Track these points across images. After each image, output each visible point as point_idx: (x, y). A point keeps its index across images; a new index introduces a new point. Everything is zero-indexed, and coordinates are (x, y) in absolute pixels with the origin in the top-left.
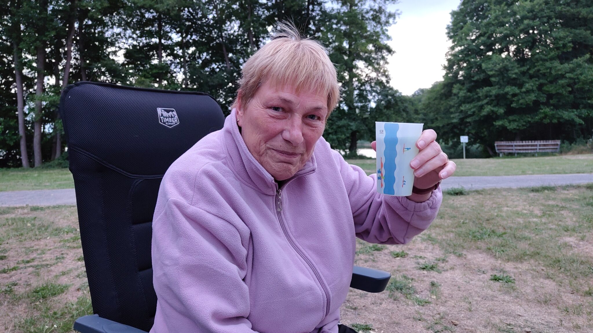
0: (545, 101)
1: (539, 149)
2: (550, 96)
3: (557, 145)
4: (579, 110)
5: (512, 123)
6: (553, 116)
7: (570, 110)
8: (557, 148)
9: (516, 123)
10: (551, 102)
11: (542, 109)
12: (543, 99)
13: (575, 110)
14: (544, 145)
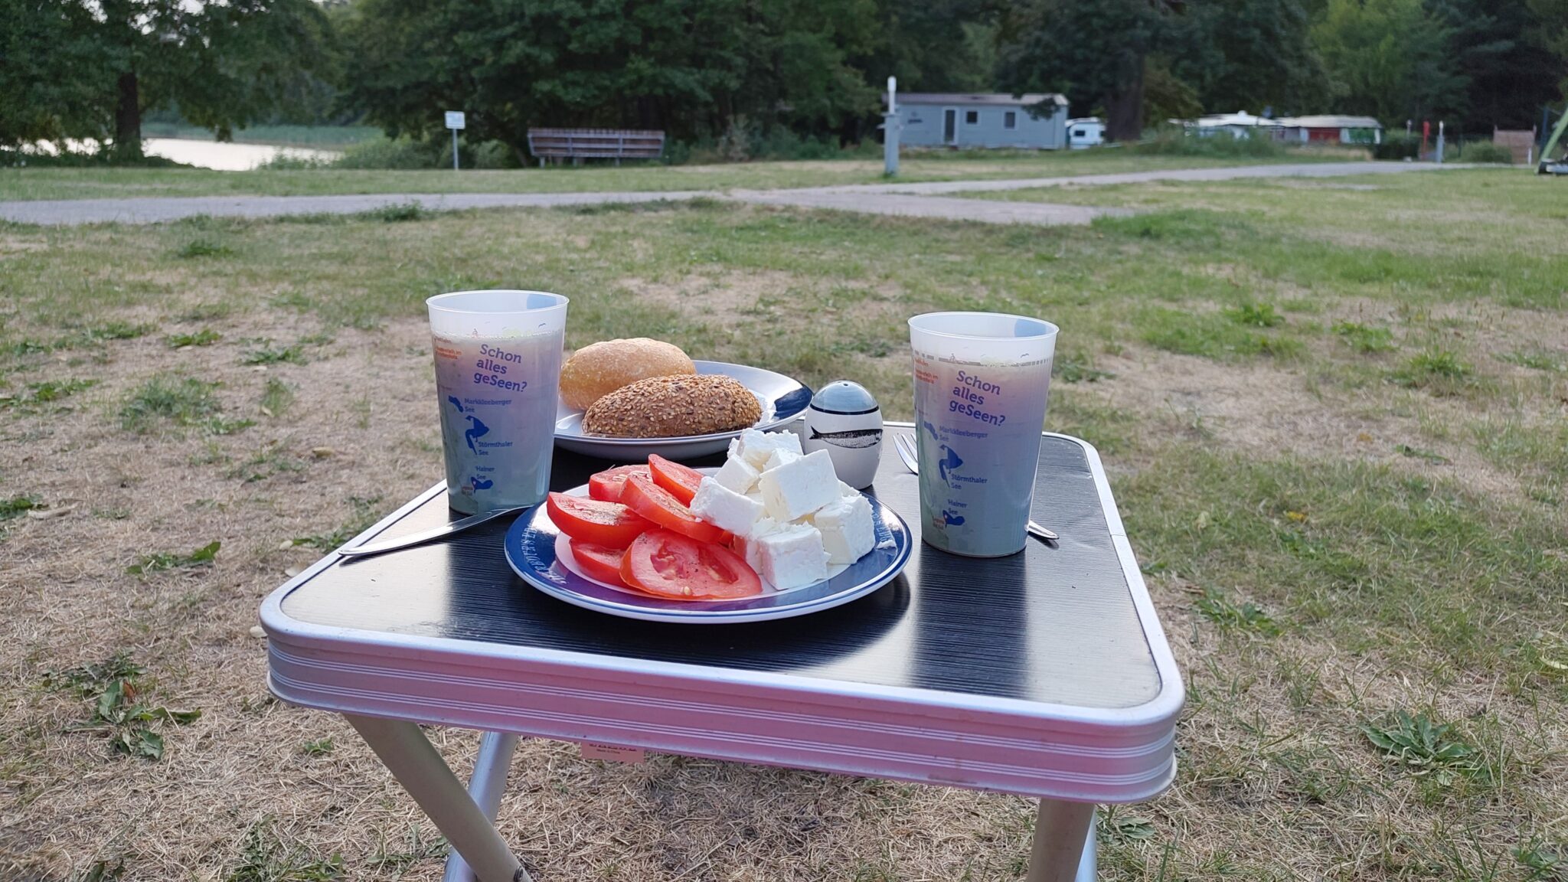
0: (639, 42)
1: (624, 150)
2: (649, 34)
3: (658, 141)
4: (703, 72)
5: (570, 89)
6: (654, 81)
7: (687, 69)
8: (657, 150)
9: (579, 91)
10: (652, 46)
11: (633, 63)
12: (635, 38)
13: (695, 70)
14: (633, 141)
